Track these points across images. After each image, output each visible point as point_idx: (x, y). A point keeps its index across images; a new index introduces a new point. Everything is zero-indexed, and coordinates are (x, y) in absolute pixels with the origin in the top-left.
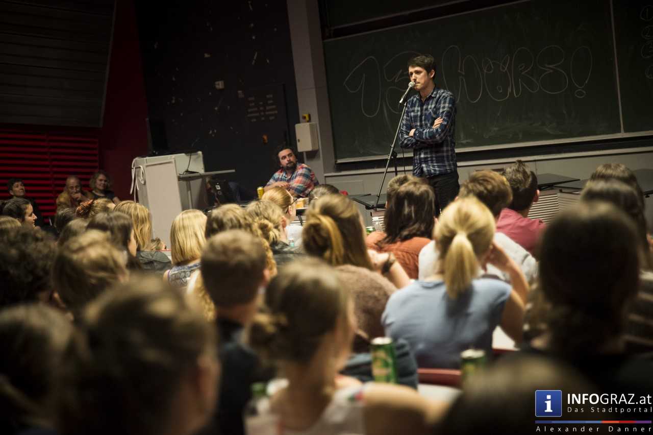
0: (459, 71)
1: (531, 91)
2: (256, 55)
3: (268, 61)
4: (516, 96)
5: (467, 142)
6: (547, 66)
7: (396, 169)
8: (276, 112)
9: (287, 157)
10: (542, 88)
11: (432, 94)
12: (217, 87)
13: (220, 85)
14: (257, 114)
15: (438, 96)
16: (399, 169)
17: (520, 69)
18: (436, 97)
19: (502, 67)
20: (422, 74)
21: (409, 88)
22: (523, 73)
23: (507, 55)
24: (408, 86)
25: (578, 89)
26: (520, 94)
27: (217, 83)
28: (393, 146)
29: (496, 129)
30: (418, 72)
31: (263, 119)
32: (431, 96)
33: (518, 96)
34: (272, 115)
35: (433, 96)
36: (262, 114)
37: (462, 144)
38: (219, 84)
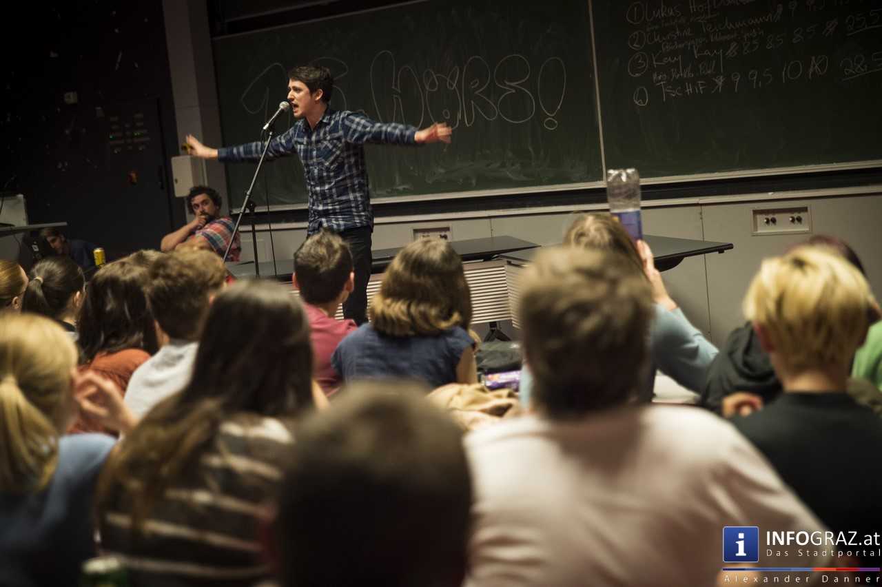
0: (393, 87)
1: (488, 119)
2: (120, 56)
3: (137, 66)
4: (468, 125)
5: (404, 189)
6: (508, 83)
7: (253, 228)
8: (148, 139)
9: (201, 206)
10: (501, 114)
11: (323, 118)
12: (66, 100)
13: (71, 98)
14: (122, 142)
15: (333, 122)
16: (257, 228)
17: (473, 87)
18: (329, 124)
19: (449, 83)
20: (302, 94)
21: (280, 109)
22: (477, 93)
23: (456, 67)
24: (279, 107)
25: (548, 116)
26: (472, 123)
27: (66, 95)
28: (248, 193)
29: (442, 171)
30: (297, 90)
31: (130, 148)
32: (321, 122)
33: (471, 125)
34: (143, 143)
35: (325, 121)
36: (129, 141)
37: (397, 190)
38: (69, 97)
